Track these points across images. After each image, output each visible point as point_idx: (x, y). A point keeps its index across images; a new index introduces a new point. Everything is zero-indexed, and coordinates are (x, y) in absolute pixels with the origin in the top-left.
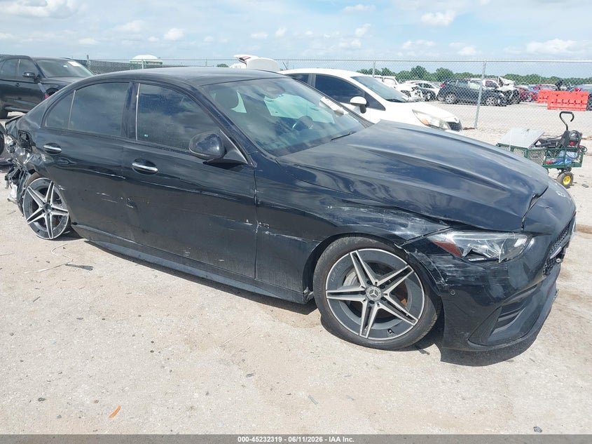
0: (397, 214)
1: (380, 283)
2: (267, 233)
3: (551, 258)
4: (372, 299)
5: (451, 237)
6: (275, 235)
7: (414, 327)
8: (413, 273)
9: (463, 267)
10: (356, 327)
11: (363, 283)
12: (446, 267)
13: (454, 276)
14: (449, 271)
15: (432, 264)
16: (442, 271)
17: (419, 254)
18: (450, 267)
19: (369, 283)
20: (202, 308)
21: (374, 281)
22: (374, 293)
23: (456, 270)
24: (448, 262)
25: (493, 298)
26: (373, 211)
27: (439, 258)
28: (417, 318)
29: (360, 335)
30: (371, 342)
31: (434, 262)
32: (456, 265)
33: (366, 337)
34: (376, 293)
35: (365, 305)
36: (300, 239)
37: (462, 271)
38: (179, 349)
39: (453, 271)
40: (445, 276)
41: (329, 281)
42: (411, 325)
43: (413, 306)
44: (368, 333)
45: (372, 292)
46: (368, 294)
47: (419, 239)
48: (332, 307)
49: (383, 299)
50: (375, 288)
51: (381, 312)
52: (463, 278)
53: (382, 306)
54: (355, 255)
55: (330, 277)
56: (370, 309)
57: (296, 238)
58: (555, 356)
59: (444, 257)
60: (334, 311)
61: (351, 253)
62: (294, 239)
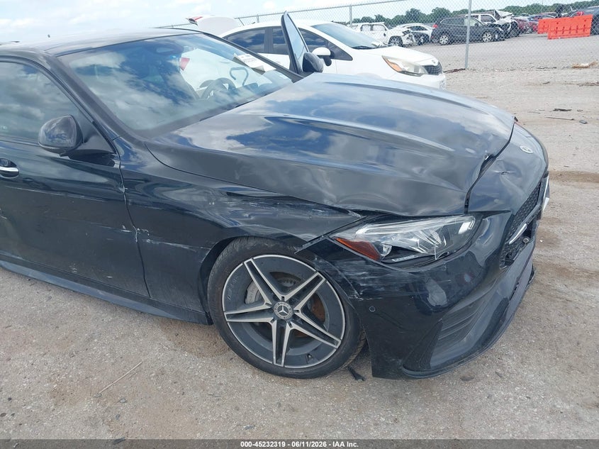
0: (294, 206)
1: (288, 297)
2: (148, 241)
3: (511, 242)
4: (282, 317)
5: (363, 233)
6: (158, 243)
7: (338, 349)
8: (325, 282)
9: (381, 274)
10: (268, 354)
11: (267, 300)
12: (359, 276)
13: (370, 287)
14: (364, 281)
15: (340, 273)
16: (354, 282)
17: (321, 261)
18: (364, 275)
19: (275, 298)
20: (90, 339)
21: (279, 296)
22: (283, 311)
23: (373, 279)
24: (360, 268)
25: (432, 306)
26: (265, 205)
27: (348, 264)
28: (339, 337)
29: (275, 363)
30: (288, 372)
31: (342, 271)
32: (372, 272)
33: (282, 365)
34: (286, 309)
35: (274, 325)
36: (186, 247)
37: (380, 280)
38: (39, 407)
39: (369, 280)
40: (358, 288)
41: (225, 299)
42: (333, 348)
43: (332, 324)
44: (283, 361)
45: (280, 308)
46: (276, 311)
47: (318, 241)
48: (235, 331)
49: (295, 318)
50: (282, 304)
51: (294, 332)
52: (382, 289)
53: (295, 326)
54: (250, 265)
55: (225, 296)
56: (281, 331)
57: (181, 246)
58: (530, 364)
59: (354, 262)
60: (238, 336)
61: (245, 263)
62: (180, 248)
